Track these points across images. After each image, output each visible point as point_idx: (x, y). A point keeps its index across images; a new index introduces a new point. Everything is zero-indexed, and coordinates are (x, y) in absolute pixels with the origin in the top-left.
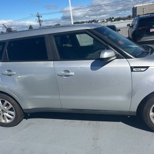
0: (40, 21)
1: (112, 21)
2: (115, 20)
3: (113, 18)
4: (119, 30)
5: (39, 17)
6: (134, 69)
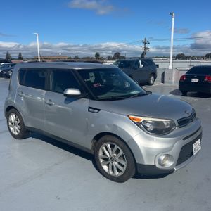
0: (145, 48)
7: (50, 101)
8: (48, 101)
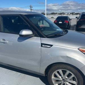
0: (31, 10)
1: (73, 14)
2: (75, 14)
3: (74, 13)
4: (71, 20)
5: (31, 7)
6: (43, 45)
7: (4, 40)
8: (2, 41)
